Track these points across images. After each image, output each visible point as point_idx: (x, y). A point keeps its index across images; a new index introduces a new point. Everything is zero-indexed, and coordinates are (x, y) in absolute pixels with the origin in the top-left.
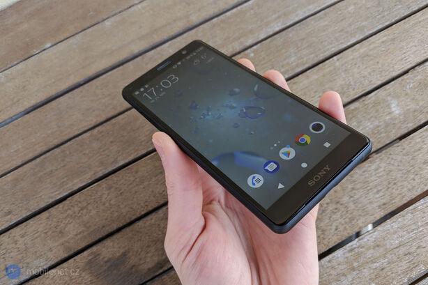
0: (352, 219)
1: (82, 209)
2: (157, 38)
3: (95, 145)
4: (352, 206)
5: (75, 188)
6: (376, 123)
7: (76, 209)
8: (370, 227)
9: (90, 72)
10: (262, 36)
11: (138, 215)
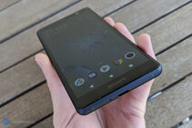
0: (173, 117)
1: (9, 113)
2: (54, 10)
3: (17, 75)
4: (172, 109)
5: (5, 101)
6: (187, 58)
7: (5, 114)
8: (188, 119)
9: (13, 31)
10: (118, 7)
11: (43, 116)
